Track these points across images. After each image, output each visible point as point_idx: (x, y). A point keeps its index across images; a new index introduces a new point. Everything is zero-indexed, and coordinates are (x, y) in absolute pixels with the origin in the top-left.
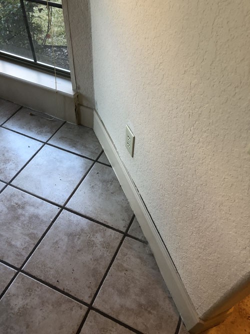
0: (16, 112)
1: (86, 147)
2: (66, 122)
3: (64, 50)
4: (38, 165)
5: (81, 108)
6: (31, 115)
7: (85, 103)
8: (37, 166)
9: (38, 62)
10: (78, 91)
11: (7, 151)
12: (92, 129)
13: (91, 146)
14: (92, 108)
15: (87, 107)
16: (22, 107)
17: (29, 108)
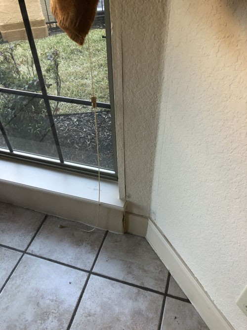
0: (40, 227)
1: (145, 271)
2: (108, 231)
3: (73, 118)
4: (90, 316)
5: (130, 216)
6: (62, 227)
7: (135, 211)
8: (89, 318)
9: (65, 163)
10: (128, 199)
11: (42, 297)
12: (144, 238)
13: (152, 269)
14: (146, 217)
15: (139, 215)
16: (46, 217)
17: (55, 217)
